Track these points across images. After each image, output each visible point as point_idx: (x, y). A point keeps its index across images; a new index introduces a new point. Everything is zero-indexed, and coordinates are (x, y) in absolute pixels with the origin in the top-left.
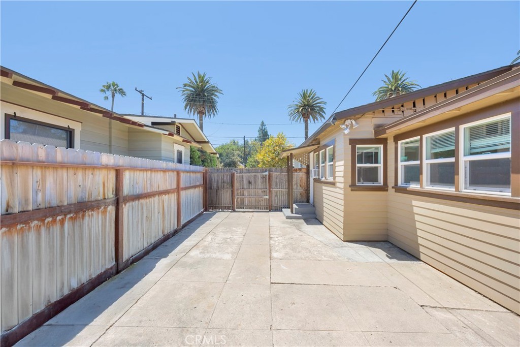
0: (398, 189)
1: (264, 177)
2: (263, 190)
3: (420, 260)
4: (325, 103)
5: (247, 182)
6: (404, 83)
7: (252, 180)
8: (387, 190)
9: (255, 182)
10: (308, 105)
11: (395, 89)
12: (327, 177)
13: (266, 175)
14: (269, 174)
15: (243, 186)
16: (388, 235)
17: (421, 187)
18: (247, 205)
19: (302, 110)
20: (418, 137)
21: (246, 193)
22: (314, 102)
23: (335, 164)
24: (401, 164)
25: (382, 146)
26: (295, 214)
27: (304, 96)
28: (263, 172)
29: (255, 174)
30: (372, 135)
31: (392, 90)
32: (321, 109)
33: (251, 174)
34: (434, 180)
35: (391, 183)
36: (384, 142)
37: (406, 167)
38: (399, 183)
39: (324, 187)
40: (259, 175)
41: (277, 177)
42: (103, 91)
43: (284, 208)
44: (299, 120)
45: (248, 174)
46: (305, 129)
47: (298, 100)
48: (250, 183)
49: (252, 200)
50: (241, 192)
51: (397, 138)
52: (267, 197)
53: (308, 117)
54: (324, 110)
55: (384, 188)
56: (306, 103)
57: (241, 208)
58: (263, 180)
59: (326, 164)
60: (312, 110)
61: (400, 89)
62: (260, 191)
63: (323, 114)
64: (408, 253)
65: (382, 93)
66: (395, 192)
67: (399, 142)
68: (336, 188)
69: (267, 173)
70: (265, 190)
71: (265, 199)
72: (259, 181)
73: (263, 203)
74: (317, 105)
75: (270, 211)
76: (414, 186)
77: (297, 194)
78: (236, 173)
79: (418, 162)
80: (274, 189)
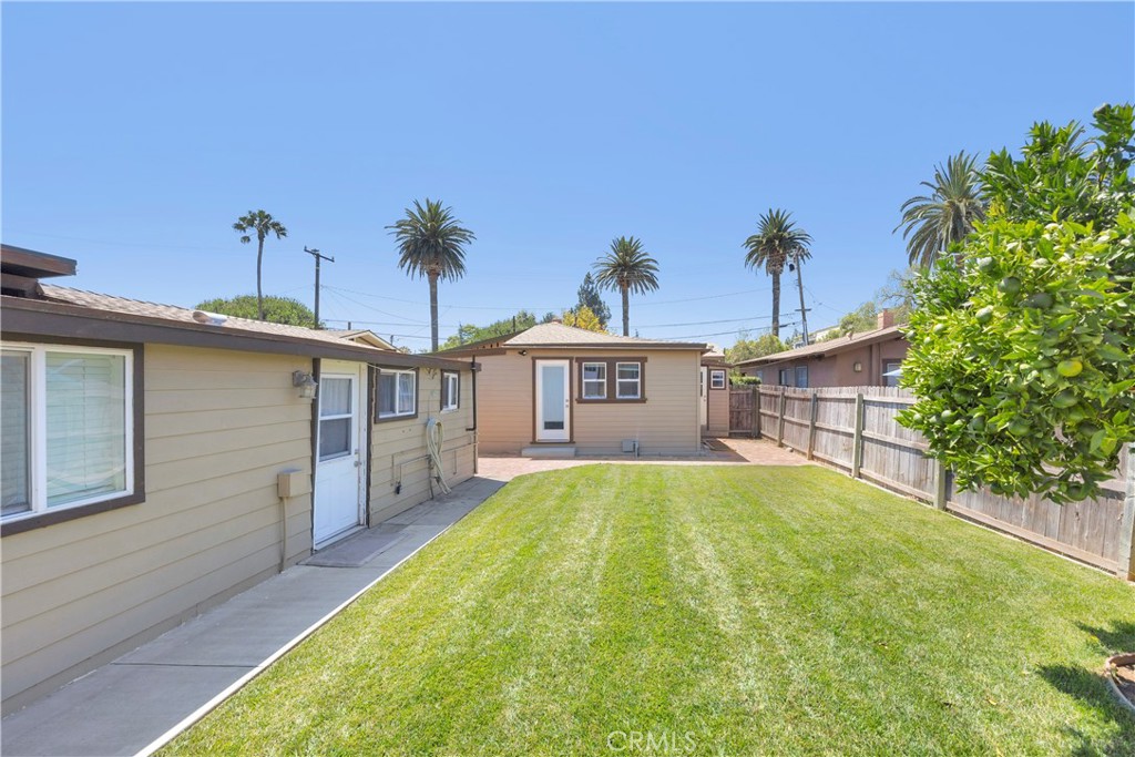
42: (238, 227)
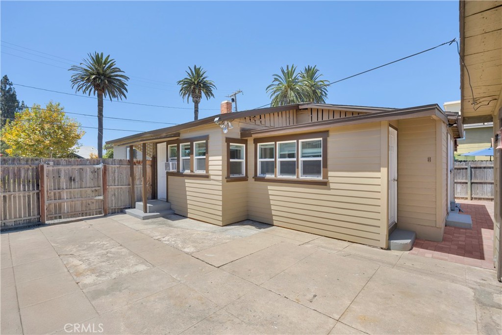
0: (256, 178)
1: (94, 171)
2: (94, 189)
3: (273, 225)
4: (127, 78)
5: (68, 179)
6: (204, 80)
7: (76, 175)
8: (247, 180)
9: (81, 179)
10: (104, 75)
11: (197, 84)
12: (194, 170)
13: (98, 169)
14: (105, 167)
15: (59, 184)
16: (248, 215)
17: (276, 176)
18: (68, 212)
19: (94, 79)
20: (274, 143)
21: (65, 195)
22: (112, 73)
23: (208, 158)
24: (259, 160)
25: (244, 145)
26: (150, 212)
27: (98, 60)
28: (94, 165)
29: (81, 167)
30: (238, 136)
31: (195, 84)
32: (123, 85)
33: (74, 167)
34: (283, 172)
35: (251, 174)
36: (245, 142)
37: (262, 163)
38: (258, 175)
39: (186, 181)
40: (88, 169)
41: (115, 170)
43: (127, 208)
44: (88, 92)
45: (69, 167)
46: (99, 106)
47: (87, 63)
48: (71, 179)
49: (75, 205)
50: (55, 194)
51: (256, 141)
52: (101, 198)
53: (103, 90)
54: (125, 86)
55: (245, 179)
56: (101, 71)
57: (56, 218)
58: (94, 176)
59: (192, 158)
60: (110, 82)
61: (202, 85)
62: (89, 191)
63: (123, 90)
64: (266, 224)
65: (186, 84)
66: (255, 181)
67: (259, 144)
68: (210, 180)
69: (101, 166)
70: (97, 188)
71: (97, 201)
72: (88, 177)
73: (93, 207)
74: (116, 78)
75: (105, 216)
76: (268, 176)
77: (141, 191)
78: (45, 166)
79: (273, 160)
80: (111, 187)
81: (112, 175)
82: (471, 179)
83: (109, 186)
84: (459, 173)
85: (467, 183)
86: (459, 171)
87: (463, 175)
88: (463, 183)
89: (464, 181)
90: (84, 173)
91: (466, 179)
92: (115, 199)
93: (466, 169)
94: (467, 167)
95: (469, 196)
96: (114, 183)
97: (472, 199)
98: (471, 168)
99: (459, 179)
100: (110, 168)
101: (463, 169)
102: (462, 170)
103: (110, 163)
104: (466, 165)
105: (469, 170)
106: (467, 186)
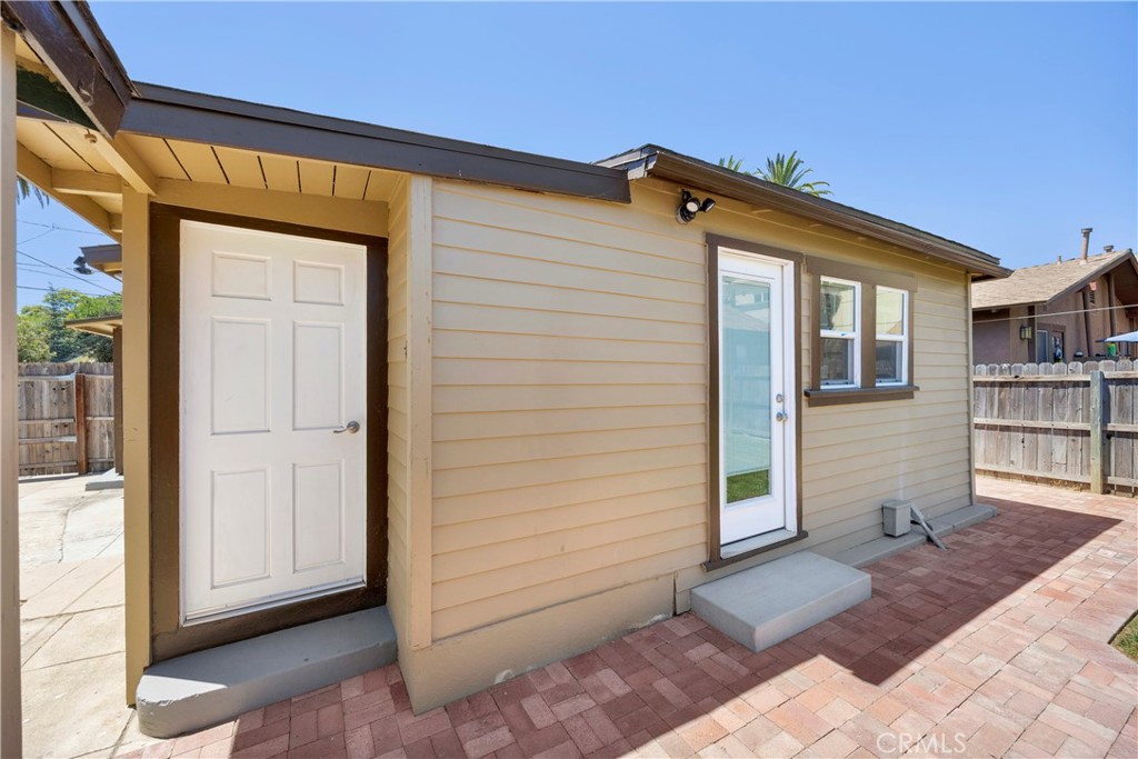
1: (59, 389)
2: (59, 421)
13: (68, 383)
14: (80, 379)
28: (59, 374)
40: (45, 383)
41: (109, 386)
52: (73, 439)
58: (60, 398)
62: (47, 426)
69: (74, 377)
70: (67, 421)
71: (68, 446)
72: (45, 398)
80: (99, 418)
81: (104, 395)
82: (1106, 419)
83: (94, 416)
84: (1061, 400)
85: (1087, 433)
86: (1061, 391)
87: (1074, 404)
88: (1076, 433)
89: (1079, 425)
90: (36, 391)
91: (1087, 419)
92: (110, 443)
93: (1087, 384)
94: (1088, 378)
95: (1094, 477)
96: (109, 411)
97: (1107, 489)
98: (1106, 382)
99: (1062, 418)
100: (97, 383)
101: (1076, 384)
102: (1070, 390)
103: (98, 370)
104: (1086, 371)
105: (1096, 391)
106: (1089, 444)
